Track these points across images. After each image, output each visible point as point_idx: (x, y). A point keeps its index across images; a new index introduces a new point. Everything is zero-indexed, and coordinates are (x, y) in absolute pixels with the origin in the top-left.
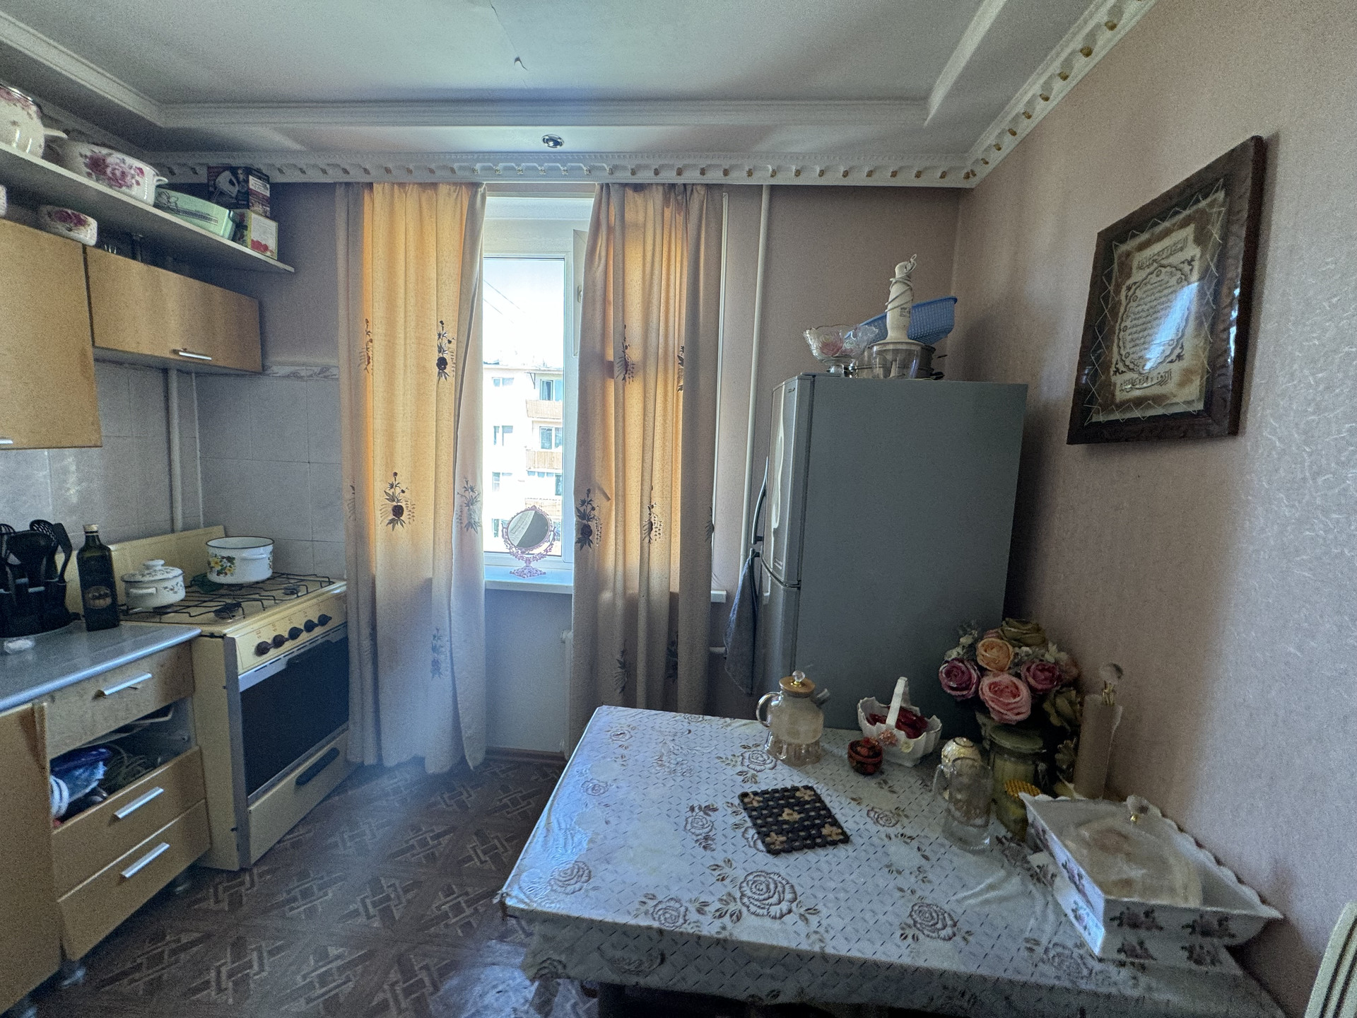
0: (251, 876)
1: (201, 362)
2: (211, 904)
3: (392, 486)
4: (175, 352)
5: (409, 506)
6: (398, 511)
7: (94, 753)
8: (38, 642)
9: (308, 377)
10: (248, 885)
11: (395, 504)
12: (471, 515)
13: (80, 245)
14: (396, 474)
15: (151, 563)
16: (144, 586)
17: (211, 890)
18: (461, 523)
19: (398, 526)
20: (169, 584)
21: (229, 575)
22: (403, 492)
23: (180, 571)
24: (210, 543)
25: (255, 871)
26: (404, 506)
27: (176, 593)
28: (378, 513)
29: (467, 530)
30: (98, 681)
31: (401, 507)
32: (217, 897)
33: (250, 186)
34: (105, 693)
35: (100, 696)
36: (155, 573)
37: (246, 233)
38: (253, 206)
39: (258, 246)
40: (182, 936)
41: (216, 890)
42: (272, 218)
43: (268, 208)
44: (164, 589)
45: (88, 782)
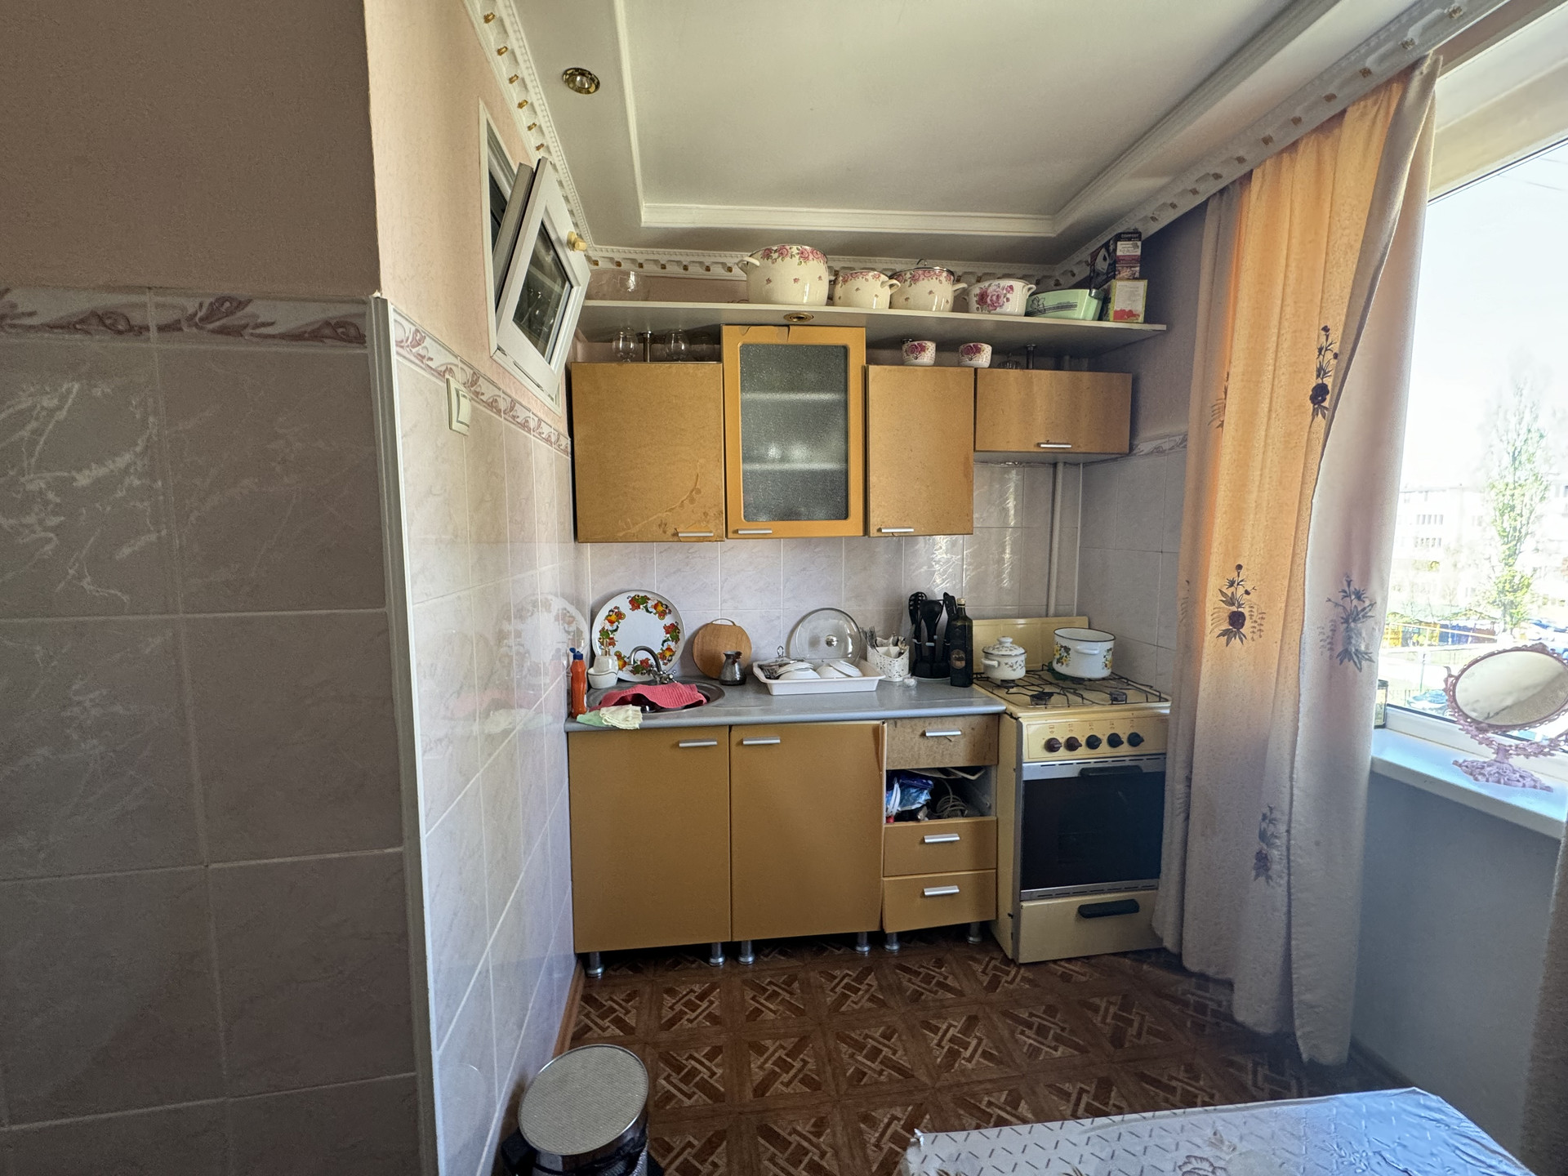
0: (1018, 972)
1: (1061, 451)
2: (979, 968)
3: (1232, 584)
4: (1038, 445)
5: (1255, 614)
6: (1237, 620)
7: (924, 781)
8: (919, 684)
9: (1170, 449)
10: (1009, 978)
11: (1234, 609)
12: (1350, 638)
13: (973, 369)
14: (1239, 567)
15: (1003, 640)
16: (994, 658)
17: (987, 959)
18: (1331, 649)
19: (1236, 642)
20: (1011, 661)
21: (1064, 666)
22: (1247, 593)
23: (1022, 651)
24: (1056, 632)
25: (1022, 971)
26: (1247, 614)
27: (1014, 670)
28: (1209, 619)
29: (1341, 662)
30: (924, 722)
31: (1242, 615)
32: (986, 968)
33: (1119, 253)
34: (927, 734)
35: (923, 735)
36: (1005, 649)
37: (1110, 306)
38: (1119, 273)
39: (1123, 315)
40: (951, 977)
41: (989, 962)
42: (1141, 278)
43: (1138, 269)
44: (1006, 664)
45: (915, 800)
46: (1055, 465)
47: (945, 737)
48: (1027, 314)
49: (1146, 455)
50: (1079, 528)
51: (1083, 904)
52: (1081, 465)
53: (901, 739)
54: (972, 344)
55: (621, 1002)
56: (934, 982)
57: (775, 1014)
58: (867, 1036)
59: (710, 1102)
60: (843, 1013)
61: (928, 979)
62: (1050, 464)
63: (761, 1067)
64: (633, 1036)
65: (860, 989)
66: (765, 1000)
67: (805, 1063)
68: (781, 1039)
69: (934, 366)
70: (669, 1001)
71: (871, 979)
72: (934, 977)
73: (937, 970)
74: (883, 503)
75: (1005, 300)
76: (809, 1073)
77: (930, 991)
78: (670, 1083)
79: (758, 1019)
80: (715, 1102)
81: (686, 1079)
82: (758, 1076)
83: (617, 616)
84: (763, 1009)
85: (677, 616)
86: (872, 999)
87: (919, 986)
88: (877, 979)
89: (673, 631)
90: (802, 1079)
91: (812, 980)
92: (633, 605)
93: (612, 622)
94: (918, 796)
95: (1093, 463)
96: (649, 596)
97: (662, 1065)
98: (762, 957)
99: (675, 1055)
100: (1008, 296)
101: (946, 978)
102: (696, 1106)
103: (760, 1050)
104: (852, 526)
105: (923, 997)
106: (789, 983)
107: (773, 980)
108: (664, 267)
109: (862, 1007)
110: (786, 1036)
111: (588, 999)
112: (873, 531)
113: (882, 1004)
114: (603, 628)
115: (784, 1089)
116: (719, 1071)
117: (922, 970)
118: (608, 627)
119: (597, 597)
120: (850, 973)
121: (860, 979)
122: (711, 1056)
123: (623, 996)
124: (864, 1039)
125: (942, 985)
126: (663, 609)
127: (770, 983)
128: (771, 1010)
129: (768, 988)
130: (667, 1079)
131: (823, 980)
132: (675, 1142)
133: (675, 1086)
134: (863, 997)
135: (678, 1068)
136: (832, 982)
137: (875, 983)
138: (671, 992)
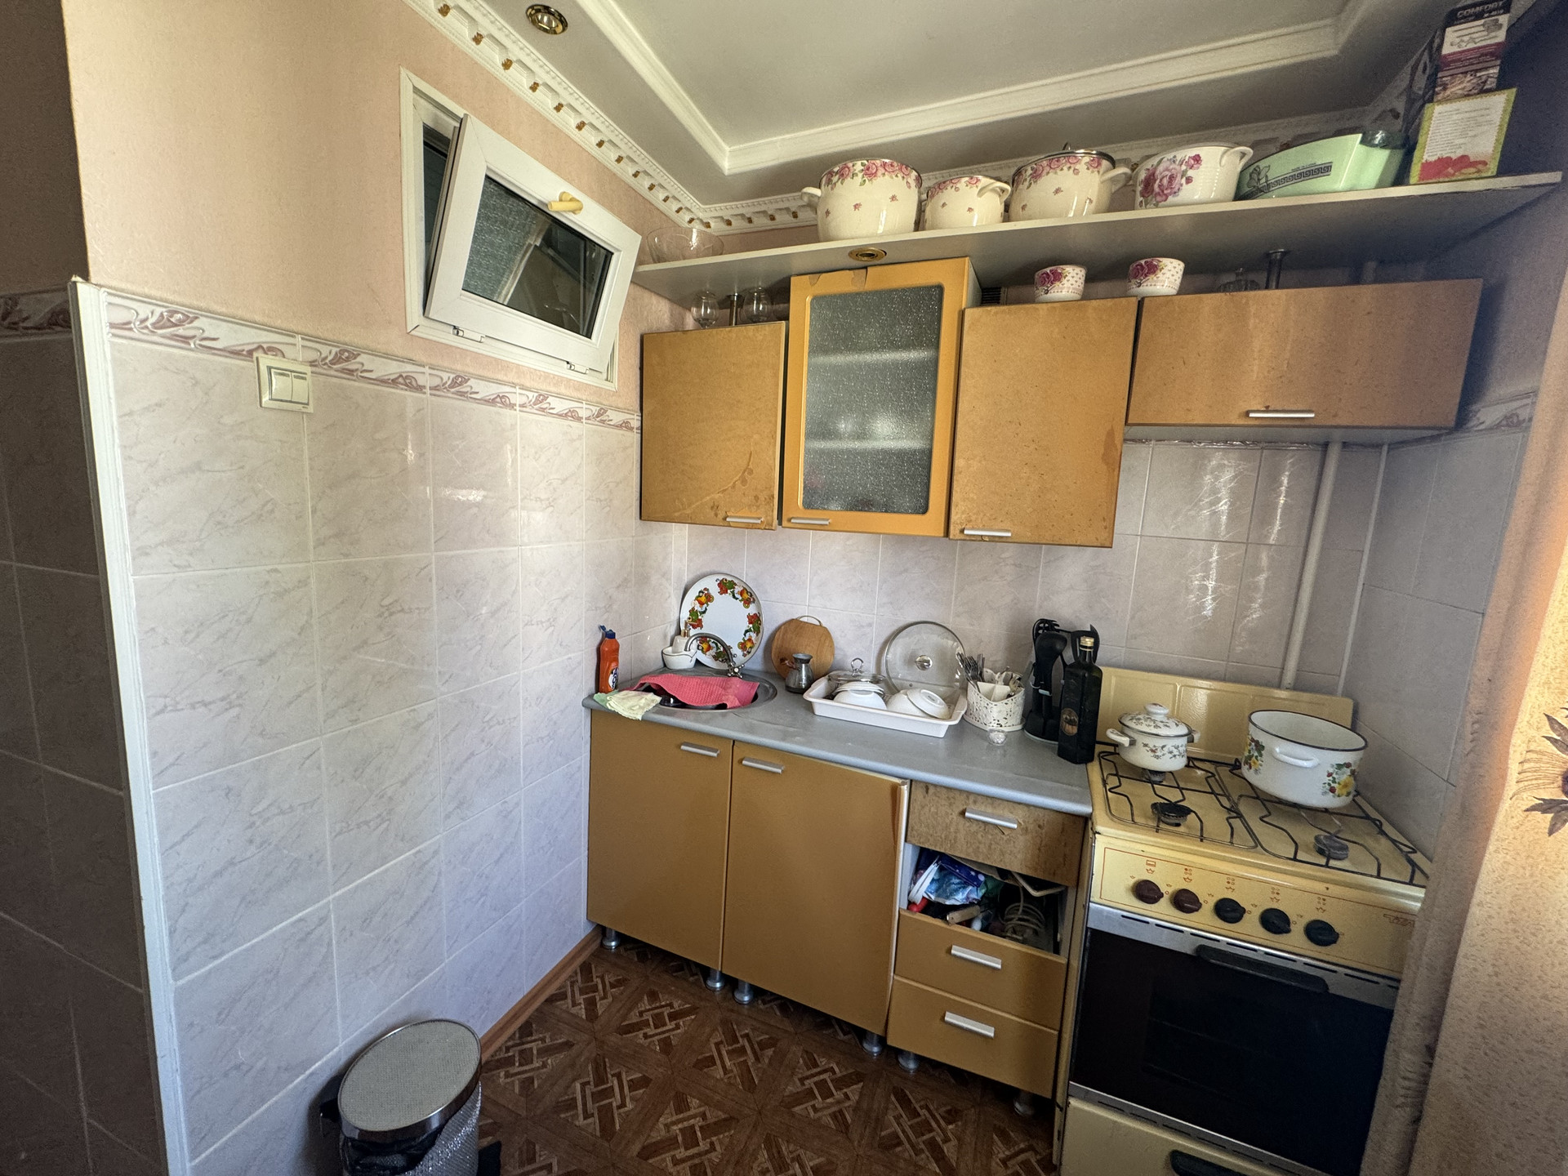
1: (1298, 423)
2: (1001, 1151)
7: (971, 875)
13: (1139, 300)
15: (1153, 710)
16: (1128, 733)
17: (1021, 1147)
20: (1160, 743)
23: (1182, 732)
24: (1256, 717)
27: (1158, 757)
30: (967, 797)
32: (1010, 1158)
33: (1447, 50)
34: (967, 814)
35: (963, 813)
36: (1148, 722)
37: (1417, 153)
38: (1445, 89)
39: (1440, 168)
40: (954, 1142)
41: (1022, 1151)
42: (1501, 85)
43: (1495, 71)
44: (1146, 745)
45: (951, 894)
46: (1325, 446)
47: (996, 826)
48: (1239, 196)
49: (1491, 429)
50: (1367, 552)
51: (1179, 1149)
52: (1385, 448)
53: (933, 809)
54: (1143, 262)
55: (607, 983)
56: (927, 1137)
57: (725, 1074)
58: (798, 1159)
59: (598, 1134)
60: (793, 1115)
61: (923, 1128)
62: (1318, 444)
63: (667, 1126)
64: (590, 1024)
65: (833, 1095)
66: (728, 1052)
67: (713, 1148)
68: (710, 1106)
69: (1082, 299)
70: (645, 1004)
71: (854, 1091)
72: (931, 1130)
73: (942, 1122)
74: (971, 495)
75: (1184, 181)
76: (706, 1163)
77: (913, 1146)
78: (583, 1091)
79: (705, 1070)
80: (602, 1137)
81: (597, 1096)
82: (659, 1134)
83: (705, 598)
84: (718, 1062)
85: (759, 607)
86: (838, 1116)
87: (904, 1131)
88: (861, 1095)
89: (755, 620)
90: (695, 1165)
91: (789, 1056)
92: (721, 589)
93: (701, 604)
94: (956, 891)
95: (1403, 443)
96: (736, 581)
97: (590, 1068)
98: (760, 1002)
99: (608, 1065)
100: (1190, 173)
101: (946, 1140)
102: (583, 1130)
103: (681, 1106)
104: (930, 523)
105: (899, 1149)
106: (763, 1046)
107: (751, 1034)
108: (772, 218)
109: (819, 1119)
110: (718, 1106)
111: (586, 969)
112: (954, 531)
113: (844, 1128)
114: (693, 609)
115: (670, 1165)
116: (630, 1106)
117: (923, 1112)
118: (698, 608)
119: (691, 576)
120: (837, 1070)
121: (841, 1083)
122: (633, 1086)
123: (612, 980)
124: (793, 1160)
125: (935, 1149)
126: (748, 598)
127: (747, 1036)
128: (724, 1067)
129: (740, 1039)
130: (583, 1085)
131: (801, 1061)
132: (540, 1156)
133: (584, 1097)
134: (828, 1107)
135: (600, 1079)
136: (809, 1069)
137: (854, 1098)
138: (653, 996)
